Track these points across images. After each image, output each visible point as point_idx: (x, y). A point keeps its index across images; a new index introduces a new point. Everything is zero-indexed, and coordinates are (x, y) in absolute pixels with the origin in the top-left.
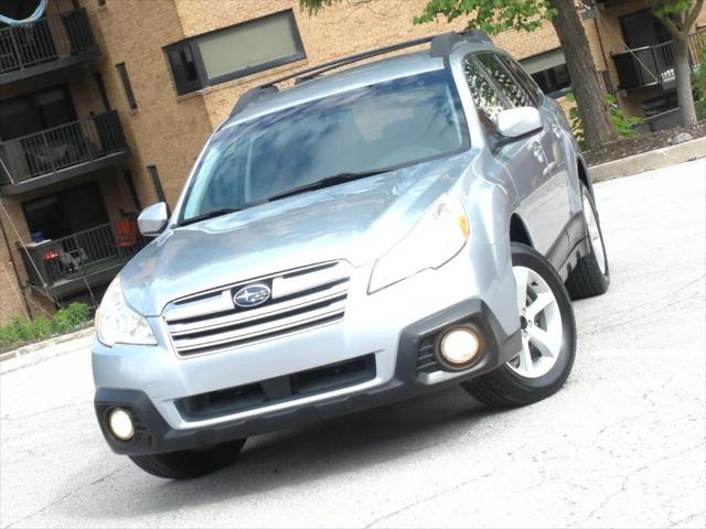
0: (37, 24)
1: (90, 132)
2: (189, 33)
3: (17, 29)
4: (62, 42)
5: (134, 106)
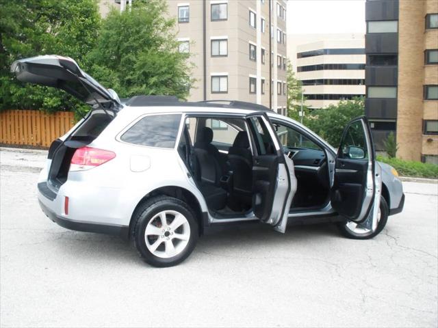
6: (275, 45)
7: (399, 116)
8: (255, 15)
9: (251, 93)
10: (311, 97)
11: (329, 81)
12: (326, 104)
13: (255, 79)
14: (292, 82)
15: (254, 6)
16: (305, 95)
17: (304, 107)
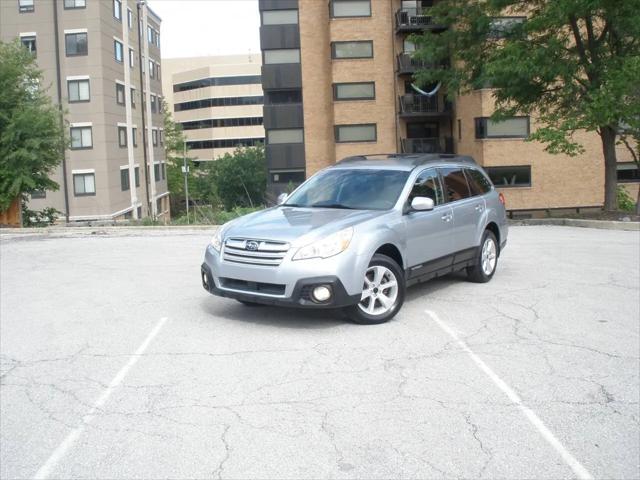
0: (433, 96)
1: (442, 143)
2: (484, 115)
3: (424, 96)
4: (441, 106)
5: (460, 138)
6: (147, 80)
7: (307, 164)
8: (122, 45)
9: (121, 146)
10: (196, 145)
11: (219, 122)
12: (219, 153)
13: (124, 129)
14: (168, 126)
15: (120, 35)
16: (188, 144)
17: (188, 160)
